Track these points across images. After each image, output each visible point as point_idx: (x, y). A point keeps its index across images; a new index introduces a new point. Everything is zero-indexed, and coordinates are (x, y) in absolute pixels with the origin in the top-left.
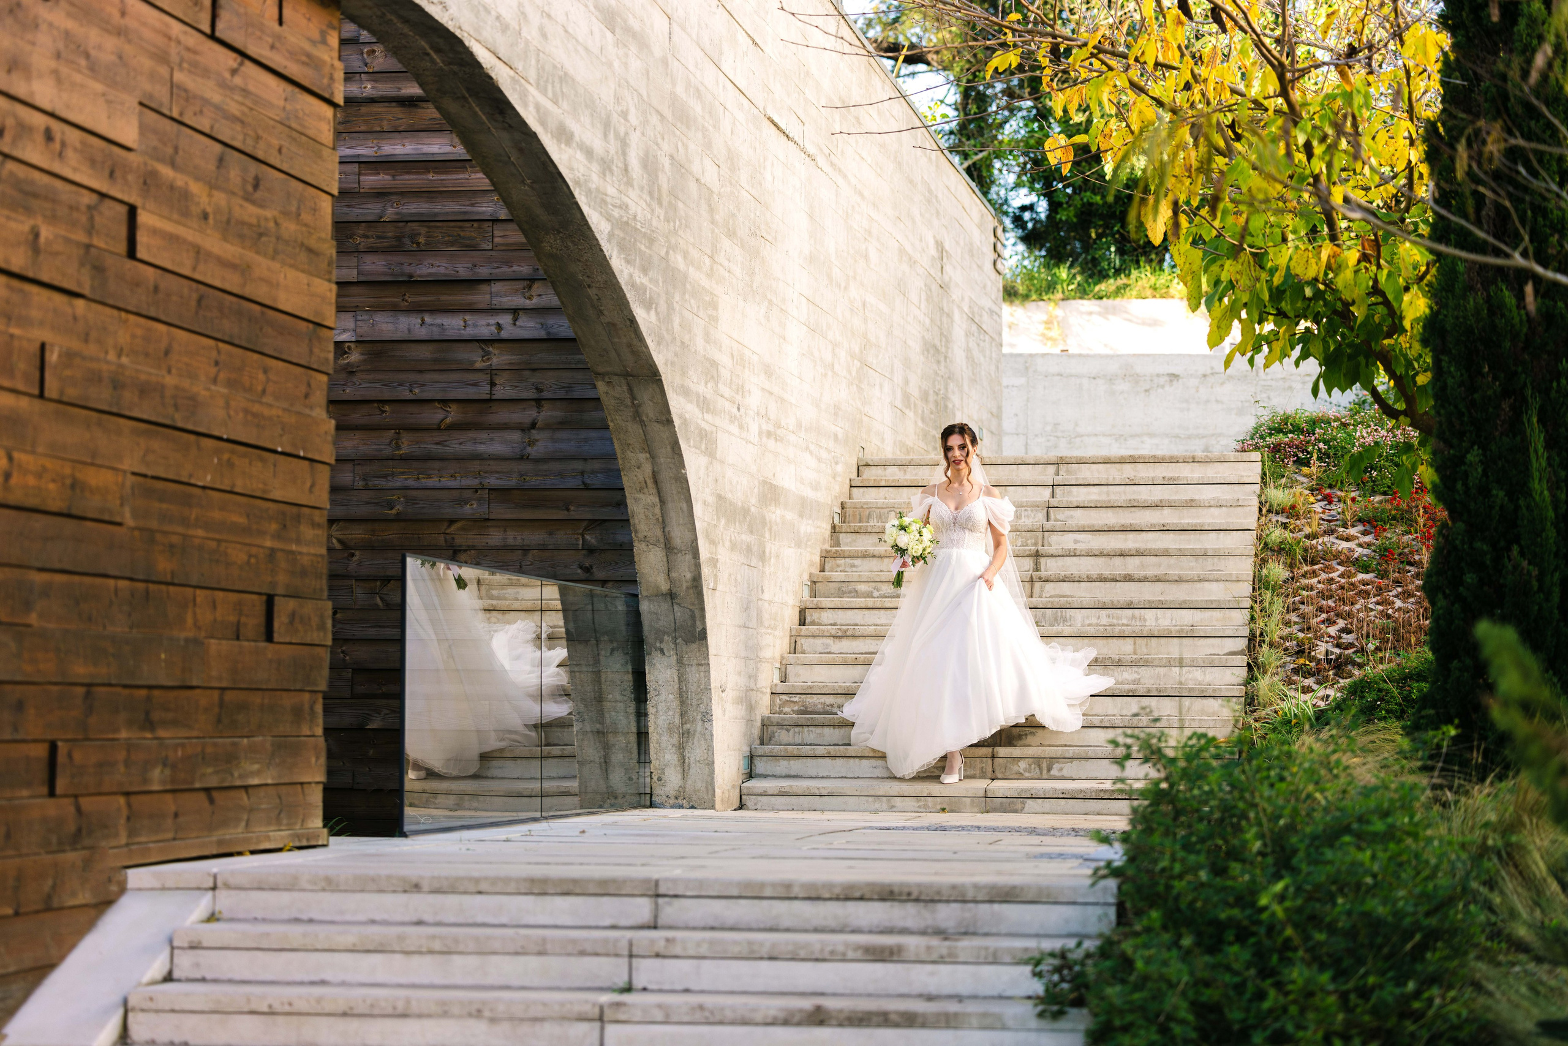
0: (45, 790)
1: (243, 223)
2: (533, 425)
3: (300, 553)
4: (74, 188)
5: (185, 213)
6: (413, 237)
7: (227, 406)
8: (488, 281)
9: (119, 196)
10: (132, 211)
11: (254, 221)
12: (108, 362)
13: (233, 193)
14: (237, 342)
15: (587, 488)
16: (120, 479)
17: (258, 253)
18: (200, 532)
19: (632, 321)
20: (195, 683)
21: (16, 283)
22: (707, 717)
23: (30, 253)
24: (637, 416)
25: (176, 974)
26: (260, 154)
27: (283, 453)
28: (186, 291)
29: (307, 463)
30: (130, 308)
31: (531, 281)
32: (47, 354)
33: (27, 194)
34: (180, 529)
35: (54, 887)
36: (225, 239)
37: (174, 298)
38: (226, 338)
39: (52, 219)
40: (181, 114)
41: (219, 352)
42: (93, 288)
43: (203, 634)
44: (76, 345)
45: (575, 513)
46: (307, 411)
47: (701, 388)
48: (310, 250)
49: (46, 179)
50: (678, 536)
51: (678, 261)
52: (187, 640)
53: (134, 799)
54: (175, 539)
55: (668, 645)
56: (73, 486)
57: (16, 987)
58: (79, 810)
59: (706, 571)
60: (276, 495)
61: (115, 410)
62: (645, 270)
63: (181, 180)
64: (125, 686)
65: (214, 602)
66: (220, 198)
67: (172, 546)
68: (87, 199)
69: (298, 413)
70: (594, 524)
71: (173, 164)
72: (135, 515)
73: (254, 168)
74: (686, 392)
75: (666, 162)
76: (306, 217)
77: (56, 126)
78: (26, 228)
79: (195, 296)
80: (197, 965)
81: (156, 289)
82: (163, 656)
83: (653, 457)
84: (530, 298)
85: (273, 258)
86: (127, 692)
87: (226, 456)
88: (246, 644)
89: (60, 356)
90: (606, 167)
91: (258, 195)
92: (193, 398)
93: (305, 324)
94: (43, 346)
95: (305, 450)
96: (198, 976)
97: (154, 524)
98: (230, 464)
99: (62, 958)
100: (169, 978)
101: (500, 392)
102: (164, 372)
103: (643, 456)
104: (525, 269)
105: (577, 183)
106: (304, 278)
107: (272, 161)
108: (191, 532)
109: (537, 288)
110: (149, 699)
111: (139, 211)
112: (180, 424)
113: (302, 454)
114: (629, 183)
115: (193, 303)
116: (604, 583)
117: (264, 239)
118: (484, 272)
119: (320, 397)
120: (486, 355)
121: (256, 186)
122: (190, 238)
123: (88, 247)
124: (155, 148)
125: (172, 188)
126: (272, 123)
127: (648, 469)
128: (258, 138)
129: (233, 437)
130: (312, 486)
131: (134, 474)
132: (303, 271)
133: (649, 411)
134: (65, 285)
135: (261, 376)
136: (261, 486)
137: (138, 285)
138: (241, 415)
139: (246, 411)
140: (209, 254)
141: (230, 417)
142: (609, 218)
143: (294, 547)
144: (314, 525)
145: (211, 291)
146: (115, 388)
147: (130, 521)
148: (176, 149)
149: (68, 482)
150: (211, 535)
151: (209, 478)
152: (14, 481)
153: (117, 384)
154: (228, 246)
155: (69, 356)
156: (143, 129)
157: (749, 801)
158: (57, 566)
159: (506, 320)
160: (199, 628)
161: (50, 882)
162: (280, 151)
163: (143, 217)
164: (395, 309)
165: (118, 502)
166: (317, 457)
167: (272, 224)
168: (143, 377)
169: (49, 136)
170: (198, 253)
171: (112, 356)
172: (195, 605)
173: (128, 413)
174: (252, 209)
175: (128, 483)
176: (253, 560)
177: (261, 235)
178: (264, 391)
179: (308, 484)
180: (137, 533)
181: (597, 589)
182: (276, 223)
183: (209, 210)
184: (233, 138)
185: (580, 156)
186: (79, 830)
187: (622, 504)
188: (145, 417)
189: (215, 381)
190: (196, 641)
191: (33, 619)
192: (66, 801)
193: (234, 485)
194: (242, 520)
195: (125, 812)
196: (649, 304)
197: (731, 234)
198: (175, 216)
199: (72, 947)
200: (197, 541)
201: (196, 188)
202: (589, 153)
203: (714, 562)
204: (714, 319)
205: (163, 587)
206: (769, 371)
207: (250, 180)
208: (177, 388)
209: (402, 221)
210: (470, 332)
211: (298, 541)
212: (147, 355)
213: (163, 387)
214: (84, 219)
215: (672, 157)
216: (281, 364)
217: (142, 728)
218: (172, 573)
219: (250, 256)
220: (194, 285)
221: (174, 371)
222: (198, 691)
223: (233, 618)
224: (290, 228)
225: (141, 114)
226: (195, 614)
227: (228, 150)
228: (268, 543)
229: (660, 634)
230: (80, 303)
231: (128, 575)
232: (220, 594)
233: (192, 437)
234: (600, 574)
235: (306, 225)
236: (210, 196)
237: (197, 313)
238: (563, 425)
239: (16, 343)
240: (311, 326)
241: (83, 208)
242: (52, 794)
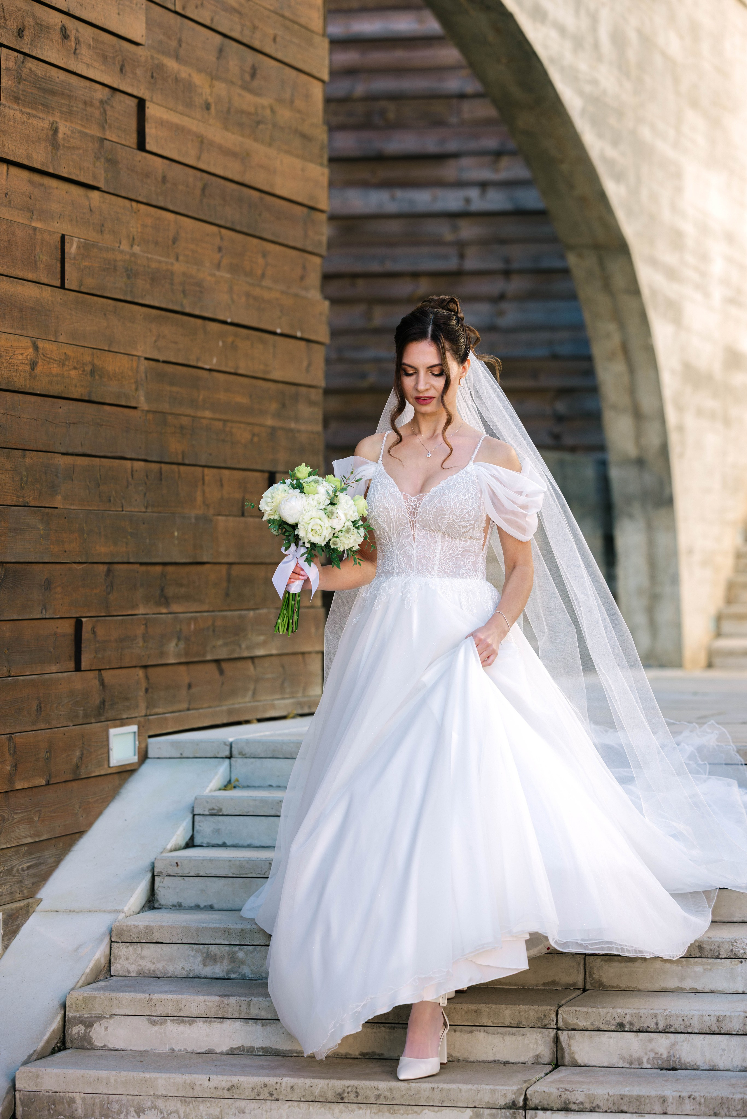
0: (72, 665)
1: (242, 112)
2: (502, 297)
3: (299, 431)
4: (88, 83)
5: (190, 104)
6: (383, 113)
7: (231, 290)
8: (455, 156)
9: (129, 90)
10: (141, 104)
11: (252, 110)
12: (122, 252)
13: (232, 83)
14: (238, 228)
15: (555, 357)
16: (135, 365)
17: (256, 140)
18: (207, 414)
19: (602, 196)
20: (205, 559)
21: (37, 178)
22: (675, 580)
23: (50, 148)
24: (607, 286)
25: (198, 841)
26: (257, 44)
27: (282, 335)
28: (191, 180)
29: (303, 344)
30: (140, 199)
31: (498, 154)
32: (67, 246)
33: (45, 91)
34: (190, 412)
35: (81, 758)
36: (226, 128)
37: (180, 187)
38: (228, 225)
39: (69, 114)
40: (184, 8)
41: (222, 238)
42: (106, 181)
43: (211, 511)
44: (93, 236)
45: (544, 381)
46: (302, 293)
47: (669, 258)
48: (304, 136)
49: (63, 76)
50: (646, 403)
51: (646, 133)
52: (197, 518)
53: (151, 670)
54: (185, 421)
55: (636, 509)
56: (92, 373)
57: (48, 854)
58: (102, 683)
59: (674, 438)
60: (276, 375)
61: (129, 298)
62: (615, 143)
63: (185, 72)
64: (142, 564)
65: (221, 480)
66: (221, 88)
67: (182, 427)
68: (101, 93)
69: (296, 295)
70: (563, 392)
71: (177, 57)
72: (148, 400)
73: (251, 57)
74: (653, 262)
75: (633, 36)
76: (299, 103)
77: (71, 24)
78: (46, 125)
79: (199, 185)
80: (218, 831)
81: (164, 179)
82: (176, 534)
83: (622, 326)
84: (496, 170)
85: (270, 145)
86: (144, 568)
87: (230, 339)
88: (250, 520)
89: (78, 247)
90: (578, 43)
91: (256, 83)
92: (199, 284)
93: (299, 208)
94: (63, 237)
95: (302, 332)
96: (220, 842)
97: (165, 407)
98: (234, 347)
99: (90, 825)
100: (190, 844)
101: (471, 264)
102: (172, 260)
103: (612, 327)
104: (491, 143)
105: (552, 60)
106: (298, 163)
107: (267, 50)
108: (199, 414)
109: (505, 162)
110: (163, 575)
111: (147, 104)
112: (187, 310)
113: (299, 334)
114: (599, 58)
115: (198, 192)
116: (573, 449)
117: (261, 126)
118: (452, 146)
119: (314, 278)
120: (455, 229)
121: (253, 75)
122: (194, 128)
123: (102, 140)
124: (161, 42)
125: (177, 80)
126: (267, 13)
127: (616, 339)
128: (255, 28)
129: (236, 321)
130: (309, 365)
131: (146, 359)
132: (298, 156)
133: (619, 281)
134: (82, 179)
135: (261, 261)
136: (262, 367)
137: (147, 176)
138: (243, 299)
139: (248, 295)
140: (211, 143)
141: (233, 301)
142: (581, 93)
143: (293, 425)
144: (311, 403)
145: (214, 179)
146: (129, 277)
147: (144, 405)
148: (180, 42)
149: (88, 368)
150: (217, 416)
151: (215, 360)
152: (38, 369)
153: (131, 274)
154: (229, 135)
155: (86, 247)
156: (150, 24)
157: (717, 661)
158: (80, 450)
159: (474, 193)
160: (208, 506)
161: (78, 753)
162: (274, 40)
163: (152, 110)
164: (365, 185)
165: (133, 387)
166: (313, 337)
167: (268, 112)
168: (154, 265)
169: (65, 35)
170: (202, 142)
171: (125, 246)
172: (203, 484)
173: (140, 301)
174: (249, 97)
175: (142, 368)
176: (256, 439)
177: (258, 123)
178: (263, 275)
179: (305, 364)
180: (150, 416)
181: (567, 457)
182: (273, 111)
183: (211, 100)
184: (232, 30)
185: (553, 34)
186: (103, 702)
187: (590, 372)
188: (156, 304)
189: (218, 266)
190: (206, 519)
191: (58, 501)
192: (91, 674)
193: (237, 367)
194: (242, 400)
195: (144, 685)
196: (619, 177)
197: (695, 104)
198: (180, 108)
199: (99, 814)
200: (205, 422)
201: (198, 79)
202: (562, 30)
203: (681, 428)
204: (679, 190)
205: (174, 467)
206: (730, 238)
207: (248, 69)
208: (184, 274)
209: (371, 98)
210: (439, 206)
211: (297, 419)
212: (156, 243)
213: (172, 273)
214: (97, 113)
215: (639, 32)
216: (278, 248)
217: (158, 604)
218: (183, 453)
219: (250, 143)
220: (199, 174)
221: (181, 258)
222: (207, 567)
223: (238, 496)
224: (285, 115)
225: (147, 9)
226: (204, 492)
227: (227, 41)
228: (270, 422)
229: (629, 500)
230: (95, 194)
231: (144, 457)
232: (226, 472)
233: (199, 322)
234: (569, 440)
235: (299, 112)
236: (211, 86)
237: (201, 201)
238: (531, 296)
239: (39, 236)
240: (305, 210)
241: (97, 103)
242: (78, 668)
